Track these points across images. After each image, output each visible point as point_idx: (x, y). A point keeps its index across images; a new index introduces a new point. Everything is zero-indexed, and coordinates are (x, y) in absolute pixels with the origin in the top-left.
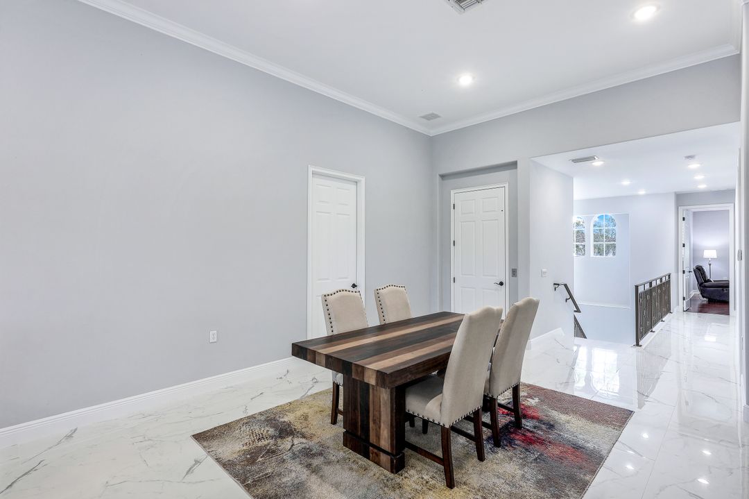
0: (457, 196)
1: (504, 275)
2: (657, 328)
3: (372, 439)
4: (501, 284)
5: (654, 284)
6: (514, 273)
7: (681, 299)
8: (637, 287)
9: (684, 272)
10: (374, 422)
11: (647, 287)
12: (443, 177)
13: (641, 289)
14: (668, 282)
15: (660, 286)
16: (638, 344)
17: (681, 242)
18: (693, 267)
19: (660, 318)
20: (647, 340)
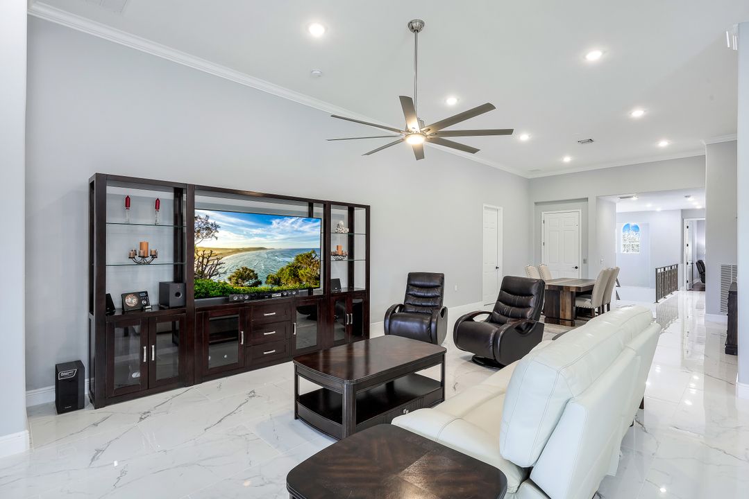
0: (545, 216)
1: (579, 263)
2: (669, 296)
3: (561, 316)
4: (576, 268)
5: (666, 269)
6: (585, 261)
7: (685, 282)
8: (657, 269)
9: (687, 264)
10: (562, 310)
11: (662, 270)
12: (536, 203)
13: (659, 271)
14: (677, 270)
15: (670, 272)
16: (657, 302)
17: (686, 242)
18: (696, 261)
19: (670, 292)
20: (662, 301)
